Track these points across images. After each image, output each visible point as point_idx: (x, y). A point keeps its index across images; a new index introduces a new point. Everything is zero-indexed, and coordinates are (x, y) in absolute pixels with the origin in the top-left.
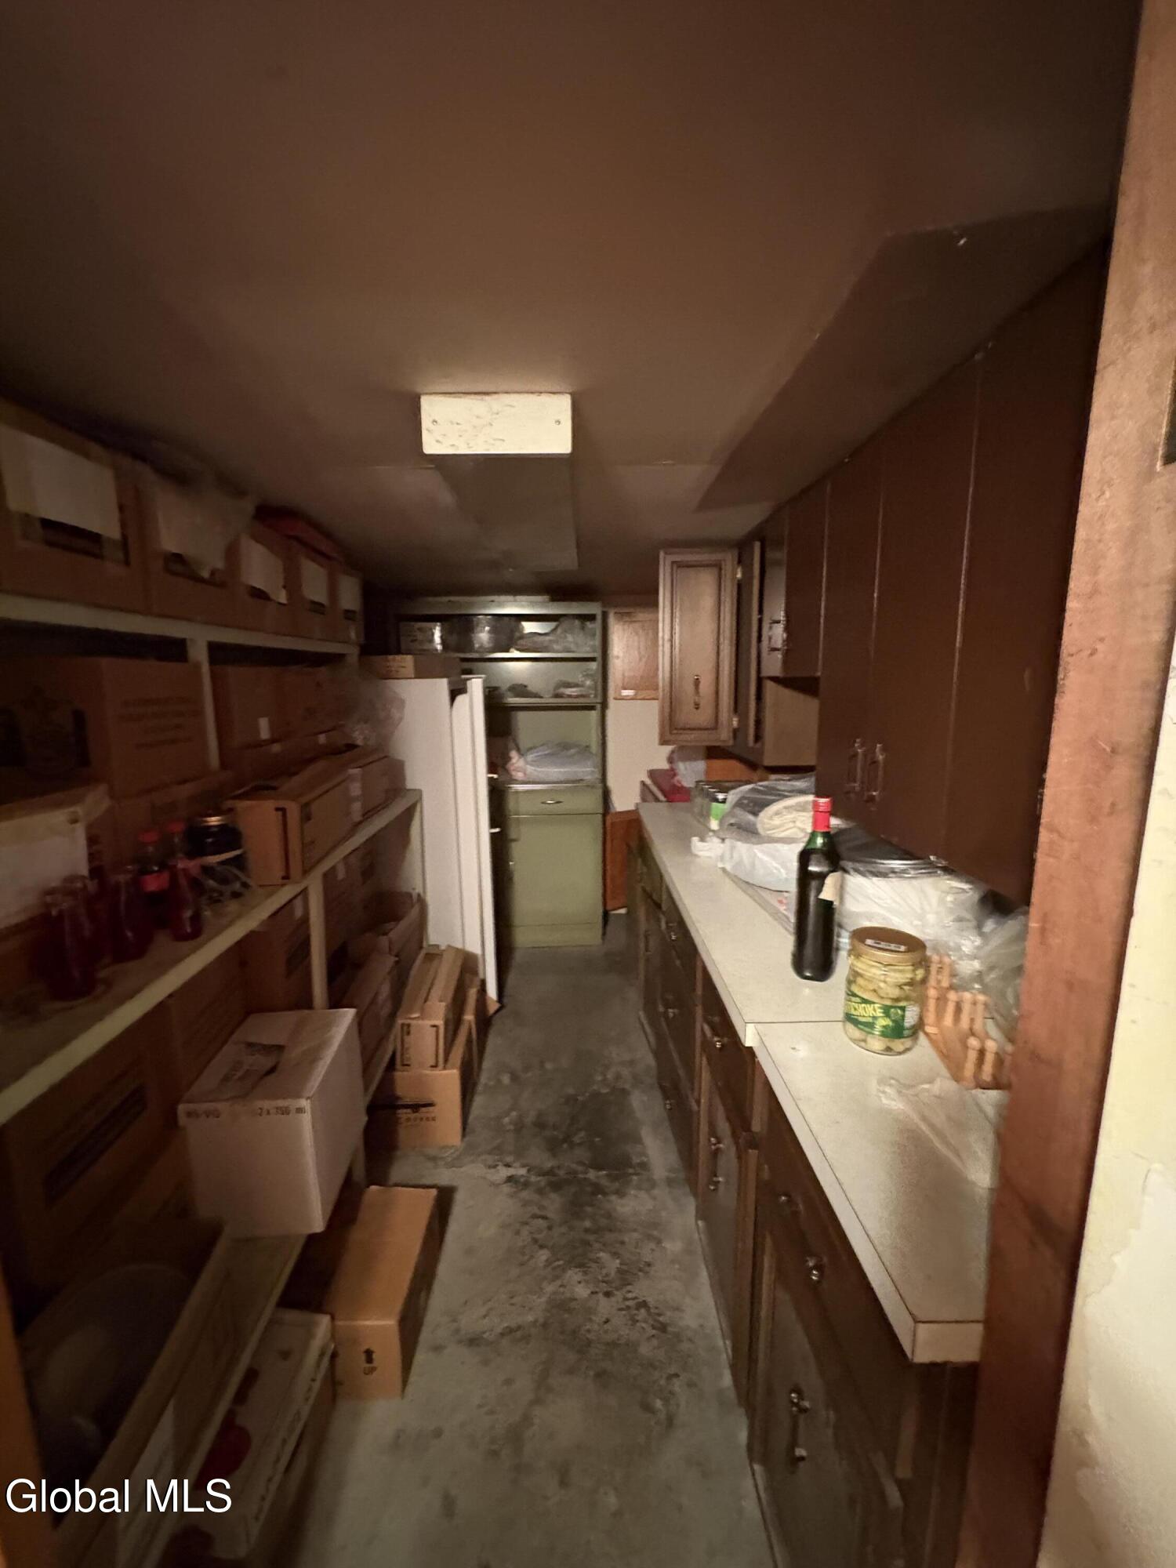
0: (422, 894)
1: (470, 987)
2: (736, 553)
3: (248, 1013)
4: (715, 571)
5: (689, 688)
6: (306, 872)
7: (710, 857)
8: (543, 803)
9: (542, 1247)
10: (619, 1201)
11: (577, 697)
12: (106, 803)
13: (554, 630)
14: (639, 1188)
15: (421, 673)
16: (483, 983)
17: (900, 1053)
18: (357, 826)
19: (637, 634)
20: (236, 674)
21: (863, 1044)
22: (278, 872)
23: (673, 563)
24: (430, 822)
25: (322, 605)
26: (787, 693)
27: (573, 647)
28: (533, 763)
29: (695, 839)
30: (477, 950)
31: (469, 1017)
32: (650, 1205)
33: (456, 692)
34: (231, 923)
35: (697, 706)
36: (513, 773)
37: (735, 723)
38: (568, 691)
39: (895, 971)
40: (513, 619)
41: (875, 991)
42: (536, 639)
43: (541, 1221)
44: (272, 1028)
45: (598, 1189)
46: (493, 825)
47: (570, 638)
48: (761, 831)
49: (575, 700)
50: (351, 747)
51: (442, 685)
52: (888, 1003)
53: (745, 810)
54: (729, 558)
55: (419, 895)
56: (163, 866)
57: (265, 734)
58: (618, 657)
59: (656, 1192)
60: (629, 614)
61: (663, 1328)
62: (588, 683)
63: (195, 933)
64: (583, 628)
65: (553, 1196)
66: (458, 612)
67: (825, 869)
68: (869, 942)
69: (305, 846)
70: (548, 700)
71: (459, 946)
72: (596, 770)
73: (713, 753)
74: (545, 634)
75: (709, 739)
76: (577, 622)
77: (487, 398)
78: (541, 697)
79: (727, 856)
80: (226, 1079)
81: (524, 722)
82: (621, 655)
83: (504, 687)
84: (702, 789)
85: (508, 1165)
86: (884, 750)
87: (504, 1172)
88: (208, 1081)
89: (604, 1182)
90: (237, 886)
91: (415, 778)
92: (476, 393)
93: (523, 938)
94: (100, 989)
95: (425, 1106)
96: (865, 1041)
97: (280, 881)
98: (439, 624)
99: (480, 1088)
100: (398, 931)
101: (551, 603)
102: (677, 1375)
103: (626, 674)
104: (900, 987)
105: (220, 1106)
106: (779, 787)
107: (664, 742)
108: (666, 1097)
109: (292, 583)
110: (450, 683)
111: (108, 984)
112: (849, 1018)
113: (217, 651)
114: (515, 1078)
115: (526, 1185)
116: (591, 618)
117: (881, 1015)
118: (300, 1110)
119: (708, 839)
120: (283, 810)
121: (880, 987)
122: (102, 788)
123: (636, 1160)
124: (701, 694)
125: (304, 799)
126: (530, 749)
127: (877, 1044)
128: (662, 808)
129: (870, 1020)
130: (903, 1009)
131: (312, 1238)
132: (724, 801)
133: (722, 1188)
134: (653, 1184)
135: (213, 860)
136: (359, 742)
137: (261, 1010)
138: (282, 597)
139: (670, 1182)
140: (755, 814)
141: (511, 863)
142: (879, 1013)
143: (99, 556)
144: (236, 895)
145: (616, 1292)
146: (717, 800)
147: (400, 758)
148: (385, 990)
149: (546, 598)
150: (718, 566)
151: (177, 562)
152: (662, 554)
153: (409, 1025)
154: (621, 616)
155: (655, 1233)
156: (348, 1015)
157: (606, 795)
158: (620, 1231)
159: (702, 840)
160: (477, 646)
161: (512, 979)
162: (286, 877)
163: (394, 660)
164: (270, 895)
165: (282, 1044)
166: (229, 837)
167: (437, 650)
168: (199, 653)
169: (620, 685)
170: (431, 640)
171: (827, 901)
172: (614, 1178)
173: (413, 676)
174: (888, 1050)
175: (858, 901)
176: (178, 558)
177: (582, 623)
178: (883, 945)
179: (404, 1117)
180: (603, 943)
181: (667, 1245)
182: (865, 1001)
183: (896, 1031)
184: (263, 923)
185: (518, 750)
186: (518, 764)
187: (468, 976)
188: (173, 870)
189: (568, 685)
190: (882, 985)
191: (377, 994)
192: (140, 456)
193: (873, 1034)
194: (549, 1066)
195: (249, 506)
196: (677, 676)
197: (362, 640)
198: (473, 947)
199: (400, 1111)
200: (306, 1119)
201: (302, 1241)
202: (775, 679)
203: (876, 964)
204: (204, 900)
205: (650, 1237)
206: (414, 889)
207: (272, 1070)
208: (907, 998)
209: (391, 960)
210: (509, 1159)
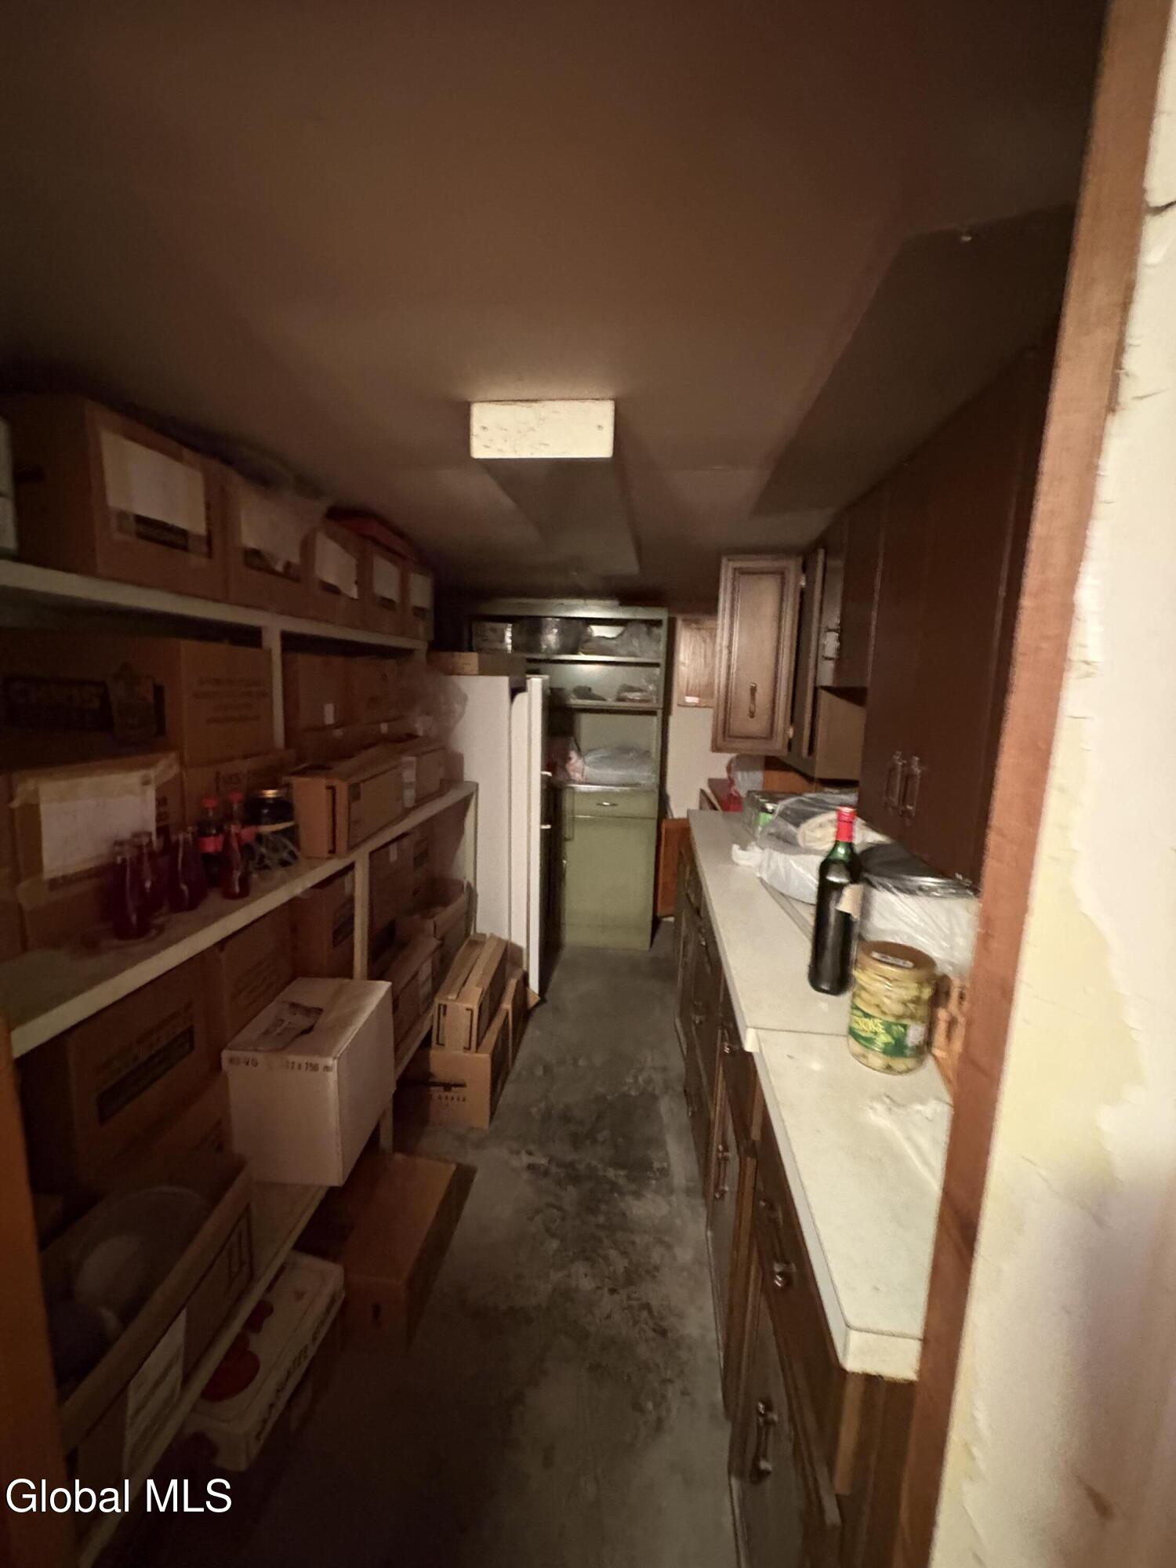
0: (473, 884)
1: (511, 976)
2: (800, 560)
3: (293, 978)
4: (778, 577)
5: (745, 695)
6: (352, 847)
7: (750, 867)
8: (599, 804)
9: (553, 1236)
10: (636, 1202)
11: (640, 701)
12: (176, 769)
13: (621, 635)
14: (657, 1192)
15: (484, 671)
16: (525, 977)
17: (900, 1073)
18: (407, 812)
19: (705, 641)
20: (304, 661)
21: (862, 1059)
22: (325, 847)
23: (735, 569)
24: (485, 815)
25: (390, 601)
26: (842, 705)
27: (638, 652)
28: (593, 765)
29: (736, 847)
30: (522, 943)
31: (507, 1005)
32: (665, 1209)
33: (516, 690)
34: (276, 887)
35: (752, 715)
36: (572, 773)
37: (791, 732)
38: (631, 695)
39: (900, 987)
40: (581, 623)
41: (878, 1006)
42: (603, 643)
43: (555, 1211)
44: (313, 992)
45: (614, 1187)
46: (544, 821)
47: (636, 643)
48: (800, 841)
49: (638, 705)
50: (412, 736)
51: (503, 683)
52: (891, 1019)
53: (788, 821)
54: (792, 565)
55: (469, 884)
56: (220, 830)
57: (330, 719)
58: (684, 664)
59: (673, 1198)
60: (697, 622)
61: (663, 1333)
62: (651, 688)
63: (245, 893)
64: (649, 633)
65: (570, 1188)
66: (528, 613)
67: (844, 880)
68: (876, 955)
69: (352, 823)
70: (611, 702)
71: (505, 936)
72: (654, 776)
73: (771, 763)
74: (613, 639)
75: (763, 749)
76: (644, 628)
77: (534, 405)
78: (604, 700)
79: (765, 864)
80: (267, 1032)
81: (587, 725)
82: (687, 662)
83: (569, 687)
84: (753, 798)
85: (530, 1153)
86: (921, 763)
87: (526, 1159)
88: (251, 1032)
89: (622, 1182)
90: (285, 855)
91: (472, 772)
92: (521, 401)
93: (573, 936)
94: (153, 932)
95: (456, 1085)
96: (864, 1056)
97: (326, 855)
98: (511, 625)
99: (512, 1076)
100: (445, 915)
101: (620, 608)
102: (670, 1381)
103: (691, 682)
104: (904, 1003)
105: (260, 1057)
106: (828, 800)
107: (716, 748)
108: (689, 1103)
109: (364, 580)
110: (511, 682)
111: (161, 929)
112: (853, 1033)
113: (291, 642)
114: (547, 1069)
115: (546, 1173)
116: (657, 623)
117: (884, 1031)
118: (327, 1068)
119: (749, 848)
120: (332, 789)
121: (884, 1003)
122: (173, 755)
123: (656, 1165)
124: (757, 704)
125: (354, 780)
126: (590, 751)
127: (878, 1060)
128: (718, 816)
129: (872, 1035)
130: (905, 1027)
131: (332, 1190)
132: (772, 813)
133: (727, 1197)
134: (671, 1191)
135: (267, 829)
136: (421, 733)
137: (306, 974)
138: (354, 593)
139: (689, 1192)
140: (797, 825)
141: (565, 862)
142: (880, 1029)
143: (185, 549)
144: (284, 864)
145: (621, 1291)
146: (765, 810)
147: (460, 750)
148: (426, 970)
149: (616, 603)
150: (781, 574)
151: (254, 558)
152: (724, 561)
153: (445, 1006)
154: (688, 623)
155: (667, 1239)
156: (383, 987)
157: (663, 801)
158: (632, 1232)
159: (744, 848)
160: (544, 647)
161: (556, 975)
162: (333, 852)
163: (460, 656)
164: (313, 868)
165: (320, 1007)
166: (283, 809)
167: (506, 650)
168: (273, 643)
169: (684, 690)
170: (502, 639)
171: (846, 913)
172: (631, 1179)
173: (476, 672)
174: (889, 1068)
175: (885, 918)
176: (256, 553)
177: (648, 629)
178: (890, 959)
179: (435, 1096)
180: (650, 950)
181: (678, 1251)
182: (867, 1015)
183: (897, 1049)
184: (306, 892)
185: (579, 751)
186: (577, 766)
187: (508, 967)
188: (228, 835)
189: (631, 689)
190: (886, 1001)
191: (417, 973)
192: (228, 461)
193: (874, 1050)
194: (582, 1062)
195: (322, 506)
196: (734, 684)
197: (431, 637)
198: (519, 940)
199: (432, 1088)
200: (332, 1076)
201: (322, 1194)
202: (827, 689)
203: (881, 979)
204: (252, 865)
205: (661, 1242)
206: (465, 878)
207: (308, 1031)
208: (912, 1017)
209: (434, 943)
210: (532, 1147)
